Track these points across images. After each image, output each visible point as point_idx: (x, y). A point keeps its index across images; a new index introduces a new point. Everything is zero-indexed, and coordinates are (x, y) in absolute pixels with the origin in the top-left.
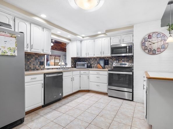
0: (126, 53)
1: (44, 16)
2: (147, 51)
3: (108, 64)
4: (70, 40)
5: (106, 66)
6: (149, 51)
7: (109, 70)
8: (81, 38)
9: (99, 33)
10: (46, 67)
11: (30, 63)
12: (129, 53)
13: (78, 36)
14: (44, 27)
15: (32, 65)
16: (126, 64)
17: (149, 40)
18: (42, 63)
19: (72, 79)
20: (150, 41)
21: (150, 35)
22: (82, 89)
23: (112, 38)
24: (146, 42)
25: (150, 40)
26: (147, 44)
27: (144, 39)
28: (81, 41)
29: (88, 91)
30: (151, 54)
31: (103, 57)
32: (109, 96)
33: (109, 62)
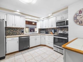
0: (65, 25)
1: (18, 11)
2: (78, 23)
3: (56, 32)
4: (38, 21)
5: (55, 33)
6: (80, 23)
7: (54, 36)
8: (43, 19)
9: (50, 15)
10: (25, 33)
11: (17, 32)
12: (66, 25)
13: (41, 19)
14: (21, 16)
15: (18, 32)
16: (66, 32)
17: (79, 14)
18: (23, 32)
19: (36, 39)
20: (80, 16)
21: (80, 11)
22: (42, 44)
23: (57, 17)
24: (77, 17)
25: (81, 14)
26: (78, 18)
27: (76, 14)
28: (43, 21)
29: (45, 46)
30: (82, 25)
31: (54, 28)
32: (54, 51)
33: (57, 31)
